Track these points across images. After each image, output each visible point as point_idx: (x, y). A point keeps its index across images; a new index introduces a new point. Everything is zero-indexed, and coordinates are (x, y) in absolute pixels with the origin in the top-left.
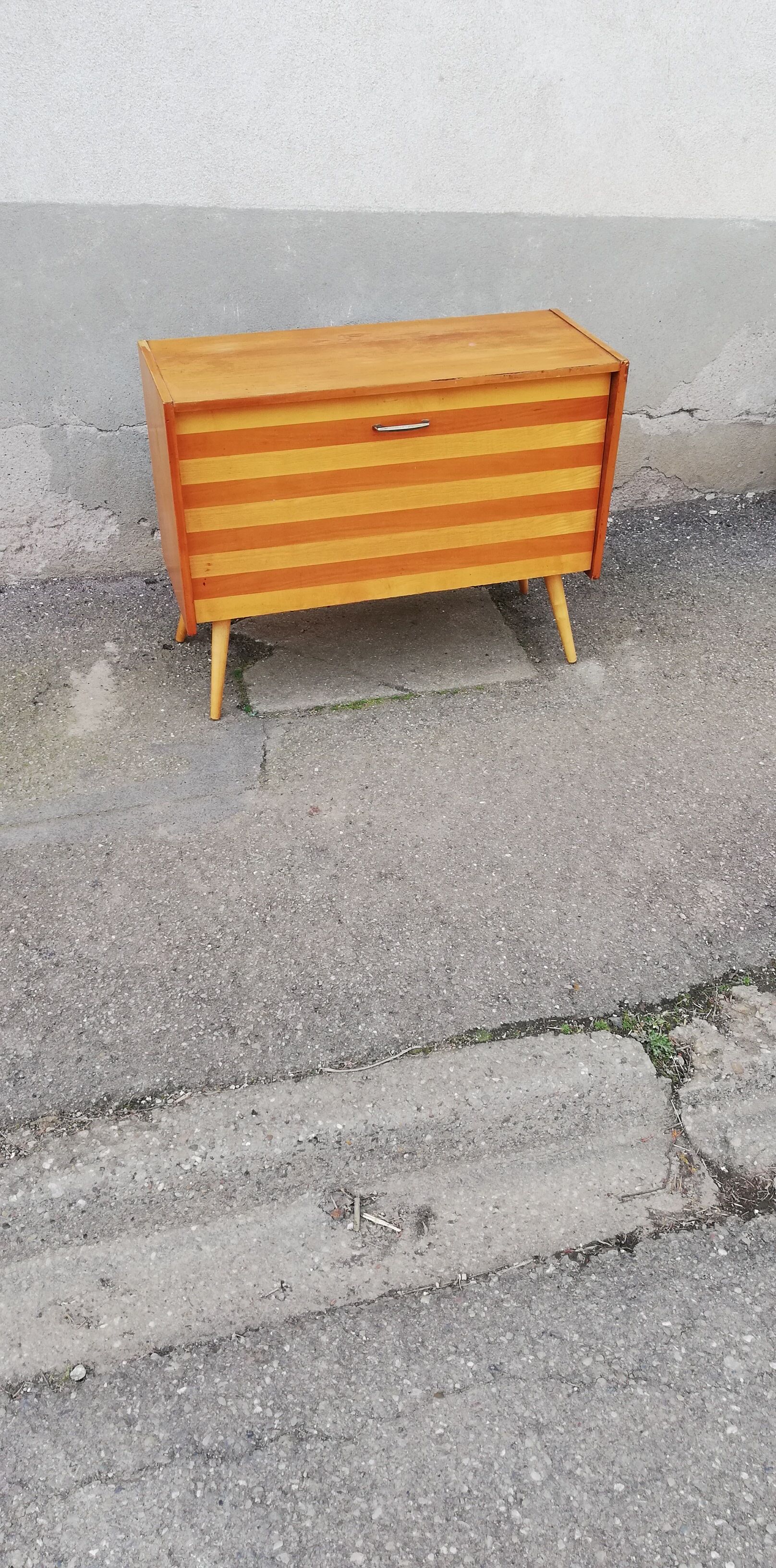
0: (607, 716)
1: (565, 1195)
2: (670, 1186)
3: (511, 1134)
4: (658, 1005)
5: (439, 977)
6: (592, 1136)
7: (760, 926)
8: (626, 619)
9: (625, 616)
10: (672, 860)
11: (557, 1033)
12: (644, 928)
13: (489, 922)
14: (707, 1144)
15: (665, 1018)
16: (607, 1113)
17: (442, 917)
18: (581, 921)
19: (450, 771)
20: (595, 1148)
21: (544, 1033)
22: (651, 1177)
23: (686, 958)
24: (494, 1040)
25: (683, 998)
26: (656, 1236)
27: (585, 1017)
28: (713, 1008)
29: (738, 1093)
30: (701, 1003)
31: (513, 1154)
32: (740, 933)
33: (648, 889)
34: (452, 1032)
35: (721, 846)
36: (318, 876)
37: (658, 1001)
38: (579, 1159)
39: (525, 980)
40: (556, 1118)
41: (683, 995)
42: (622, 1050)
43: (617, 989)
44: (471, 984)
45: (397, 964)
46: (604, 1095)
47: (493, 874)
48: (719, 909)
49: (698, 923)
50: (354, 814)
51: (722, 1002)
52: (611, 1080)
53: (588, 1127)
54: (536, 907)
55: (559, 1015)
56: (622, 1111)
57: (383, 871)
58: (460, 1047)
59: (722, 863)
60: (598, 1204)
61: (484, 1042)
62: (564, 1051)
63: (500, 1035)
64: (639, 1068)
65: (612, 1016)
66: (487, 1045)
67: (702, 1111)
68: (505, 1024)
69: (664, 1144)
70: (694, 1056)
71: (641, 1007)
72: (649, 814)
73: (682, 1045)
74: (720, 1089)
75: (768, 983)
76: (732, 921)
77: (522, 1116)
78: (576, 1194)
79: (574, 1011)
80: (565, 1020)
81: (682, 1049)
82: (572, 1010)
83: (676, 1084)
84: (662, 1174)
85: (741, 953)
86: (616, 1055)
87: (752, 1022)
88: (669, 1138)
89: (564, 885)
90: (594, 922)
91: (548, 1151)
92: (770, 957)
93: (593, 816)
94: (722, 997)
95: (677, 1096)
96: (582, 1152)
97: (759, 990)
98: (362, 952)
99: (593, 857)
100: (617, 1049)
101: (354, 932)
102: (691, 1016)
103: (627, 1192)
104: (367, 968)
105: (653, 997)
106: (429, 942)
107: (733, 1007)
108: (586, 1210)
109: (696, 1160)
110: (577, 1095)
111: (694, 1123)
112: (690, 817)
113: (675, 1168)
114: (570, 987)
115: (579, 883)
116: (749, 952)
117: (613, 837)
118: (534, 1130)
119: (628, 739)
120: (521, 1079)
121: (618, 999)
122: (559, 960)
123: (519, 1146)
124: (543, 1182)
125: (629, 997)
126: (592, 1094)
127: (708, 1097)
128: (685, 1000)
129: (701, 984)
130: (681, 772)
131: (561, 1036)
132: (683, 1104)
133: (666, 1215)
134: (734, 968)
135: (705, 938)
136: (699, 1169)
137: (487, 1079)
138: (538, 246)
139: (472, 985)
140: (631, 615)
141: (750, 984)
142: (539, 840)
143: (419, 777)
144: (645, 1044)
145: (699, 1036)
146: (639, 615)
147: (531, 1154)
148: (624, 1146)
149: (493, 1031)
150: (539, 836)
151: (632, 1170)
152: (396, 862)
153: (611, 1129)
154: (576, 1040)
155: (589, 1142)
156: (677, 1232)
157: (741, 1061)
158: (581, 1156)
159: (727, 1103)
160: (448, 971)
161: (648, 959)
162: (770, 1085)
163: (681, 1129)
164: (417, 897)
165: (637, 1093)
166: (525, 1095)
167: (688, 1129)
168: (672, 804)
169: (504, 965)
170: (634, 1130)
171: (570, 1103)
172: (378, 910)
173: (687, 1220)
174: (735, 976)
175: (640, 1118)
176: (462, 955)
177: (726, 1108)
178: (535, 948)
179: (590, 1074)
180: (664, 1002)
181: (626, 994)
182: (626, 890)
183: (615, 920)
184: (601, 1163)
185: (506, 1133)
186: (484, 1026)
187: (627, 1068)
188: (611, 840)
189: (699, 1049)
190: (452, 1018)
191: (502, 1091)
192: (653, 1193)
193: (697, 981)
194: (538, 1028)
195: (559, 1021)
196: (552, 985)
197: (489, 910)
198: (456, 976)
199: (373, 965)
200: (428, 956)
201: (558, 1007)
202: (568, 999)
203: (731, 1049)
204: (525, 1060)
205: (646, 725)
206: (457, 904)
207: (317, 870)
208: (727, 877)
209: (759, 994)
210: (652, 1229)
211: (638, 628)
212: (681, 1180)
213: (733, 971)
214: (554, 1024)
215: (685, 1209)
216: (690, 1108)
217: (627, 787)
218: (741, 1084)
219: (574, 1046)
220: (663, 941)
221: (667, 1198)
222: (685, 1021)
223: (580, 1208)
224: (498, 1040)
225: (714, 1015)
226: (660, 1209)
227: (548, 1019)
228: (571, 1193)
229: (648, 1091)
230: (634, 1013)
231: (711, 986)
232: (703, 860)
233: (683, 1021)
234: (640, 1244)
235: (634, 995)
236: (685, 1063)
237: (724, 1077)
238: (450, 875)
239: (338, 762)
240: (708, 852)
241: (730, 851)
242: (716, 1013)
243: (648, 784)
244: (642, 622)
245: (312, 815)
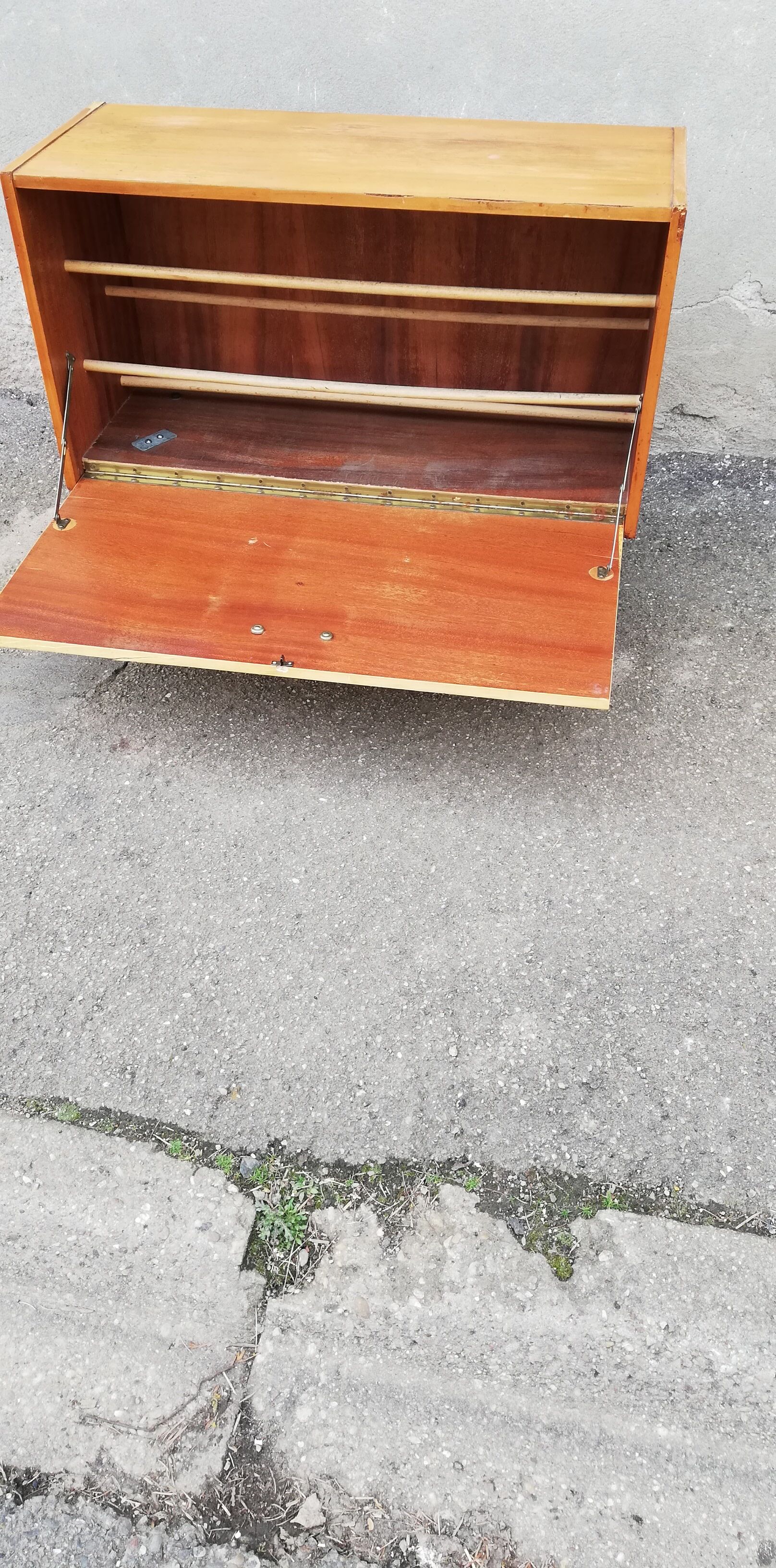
0: (583, 734)
1: (25, 1374)
2: (156, 1434)
3: (17, 1258)
4: (327, 1165)
5: (78, 1013)
6: (127, 1307)
7: (551, 1109)
8: (724, 607)
9: (727, 604)
10: (504, 964)
11: (161, 1146)
12: (389, 1050)
13: (198, 962)
14: (265, 1395)
15: (326, 1188)
16: (157, 1287)
17: (147, 934)
18: (313, 1004)
19: (318, 746)
20: (124, 1325)
21: (145, 1141)
22: (150, 1406)
23: (411, 1113)
24: (73, 1123)
25: (368, 1168)
26: (71, 1498)
27: (214, 1141)
28: (402, 1202)
29: (355, 1341)
30: (391, 1187)
31: (14, 1284)
32: (515, 1108)
33: (437, 994)
34: (36, 1091)
35: (588, 969)
36: (54, 829)
37: (330, 1159)
38: (90, 1330)
39: (176, 1058)
40: (82, 1264)
41: (372, 1165)
42: (217, 1210)
43: (283, 1120)
44: (108, 1035)
45: (45, 974)
46: (156, 1261)
47: (256, 900)
48: (512, 1062)
49: (468, 1069)
50: (160, 764)
51: (420, 1199)
52: (172, 1245)
53: (124, 1294)
54: (271, 964)
55: (182, 1125)
56: (178, 1293)
57: (132, 849)
58: (28, 1115)
59: (569, 995)
60: (50, 1409)
61: (62, 1121)
62: (144, 1178)
63: (89, 1119)
64: (220, 1246)
65: (249, 1155)
66: (58, 1126)
67: (293, 1343)
68: (106, 1109)
69: (213, 1363)
70: (325, 1261)
71: (301, 1158)
72: (524, 888)
73: (321, 1238)
74: (328, 1325)
75: (500, 1200)
76: (516, 1086)
77: (34, 1241)
78: (40, 1378)
79: (204, 1127)
80: (186, 1134)
81: (316, 1242)
82: (201, 1125)
83: (275, 1287)
84: (168, 1409)
85: (493, 1139)
86: (203, 1215)
87: (433, 1247)
88: (226, 1359)
89: (331, 946)
90: (327, 1013)
91: (61, 1301)
92: (532, 1162)
93: (448, 865)
94: (424, 1190)
95: (264, 1307)
96: (103, 1323)
97: (477, 1205)
98: (19, 944)
99: (400, 922)
100: (211, 1206)
101: (32, 914)
102: (363, 1198)
103: (101, 1412)
104: (7, 967)
105: (326, 1152)
106: (104, 961)
107: (428, 1212)
108: (27, 1410)
109: (232, 1411)
110: (117, 1246)
111: (272, 1355)
112: (579, 912)
113: (192, 1408)
114: (224, 1092)
115: (353, 950)
116: (507, 1142)
117: (449, 904)
118: (48, 1265)
119: (583, 775)
120: (56, 1194)
121: (276, 1134)
122: (241, 1047)
123: (24, 1278)
124: (18, 1341)
125: (292, 1138)
126: (139, 1253)
127: (308, 1328)
128: (370, 1173)
129: (405, 1161)
130: (620, 843)
131: (161, 1155)
132: (268, 1322)
133: (114, 1474)
134: (470, 1157)
135: (460, 1095)
136: (222, 1426)
137: (17, 1174)
138: (748, 43)
139: (107, 1039)
140: (736, 604)
141: (473, 1191)
142: (350, 874)
143: (276, 743)
144: (260, 1215)
145: (349, 1235)
146: (747, 606)
147: (36, 1294)
148: (162, 1340)
149: (85, 1111)
150: (355, 869)
151: (137, 1382)
152: (157, 841)
153: (156, 1310)
154: (171, 1169)
155: (119, 1314)
156: (104, 1507)
157: (372, 1300)
158: (96, 1327)
159: (334, 1349)
160: (96, 1008)
161: (360, 1093)
162: (408, 1352)
163: (251, 1353)
164: (142, 897)
165: (205, 1278)
166: (45, 1217)
167: (259, 1359)
168: (568, 884)
169: (167, 1027)
170: (189, 1325)
171: (105, 1253)
172: (83, 897)
173: (132, 1496)
174: (462, 1169)
175: (202, 1312)
176: (128, 994)
177: (331, 1354)
178: (225, 1019)
179: (145, 1226)
180: (340, 1163)
181: (291, 1132)
182: (406, 984)
183: (358, 1022)
184: (111, 1350)
185: (10, 1255)
186: (78, 1099)
187: (203, 1239)
188: (443, 906)
189: (337, 1253)
190: (50, 1072)
191: (18, 1200)
192: (132, 1431)
193: (400, 1153)
194: (143, 1131)
195: (177, 1132)
196: (203, 1079)
197: (211, 945)
198: (99, 1018)
199: (18, 965)
200: (88, 979)
201: (188, 1112)
202: (208, 1106)
203: (376, 1274)
204: (85, 1168)
205: (625, 764)
206: (179, 923)
207: (61, 819)
208: (560, 1018)
209: (474, 1211)
210: (79, 1485)
211: (729, 625)
212: (181, 1431)
213: (465, 1160)
214: (167, 1134)
215: (145, 1479)
216: (276, 1332)
217: (526, 840)
218: (361, 1332)
219: (163, 1176)
220: (400, 1075)
221: (141, 1447)
222: (350, 1204)
223: (24, 1402)
224: (81, 1126)
225: (395, 1213)
226: (117, 1459)
227: (163, 1124)
228: (35, 1375)
229: (223, 1283)
230: (285, 1164)
231: (420, 1169)
232: (547, 980)
233: (345, 1203)
234: (37, 1499)
235: (303, 1138)
236: (308, 1264)
237: (340, 1311)
238: (204, 882)
239: (200, 694)
240: (564, 971)
241: (595, 981)
242: (400, 1212)
243: (558, 846)
244: (742, 616)
245: (115, 749)
